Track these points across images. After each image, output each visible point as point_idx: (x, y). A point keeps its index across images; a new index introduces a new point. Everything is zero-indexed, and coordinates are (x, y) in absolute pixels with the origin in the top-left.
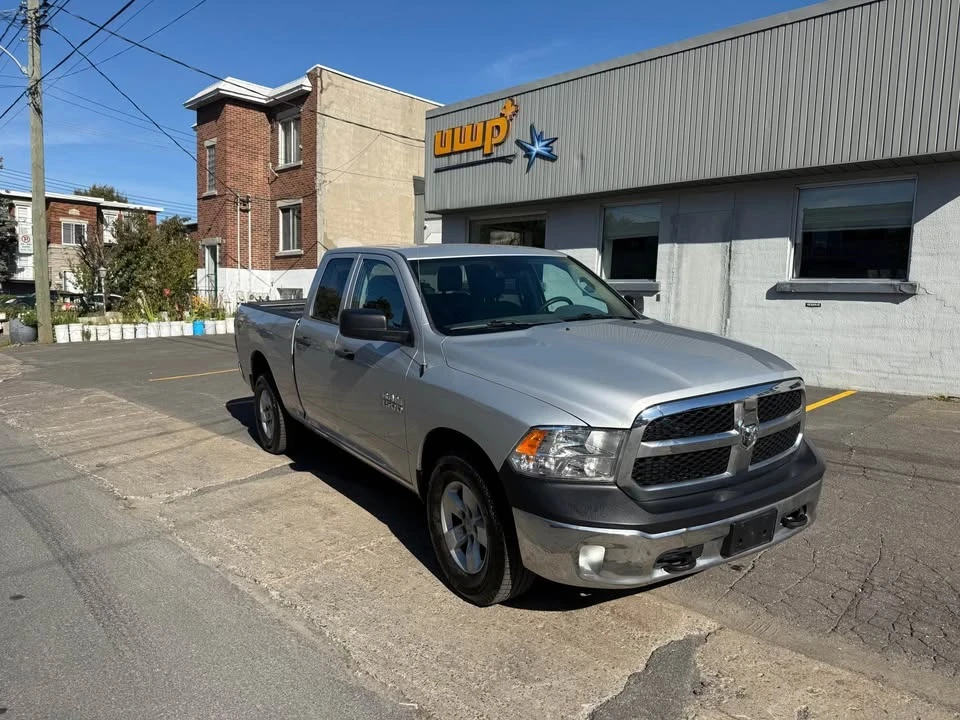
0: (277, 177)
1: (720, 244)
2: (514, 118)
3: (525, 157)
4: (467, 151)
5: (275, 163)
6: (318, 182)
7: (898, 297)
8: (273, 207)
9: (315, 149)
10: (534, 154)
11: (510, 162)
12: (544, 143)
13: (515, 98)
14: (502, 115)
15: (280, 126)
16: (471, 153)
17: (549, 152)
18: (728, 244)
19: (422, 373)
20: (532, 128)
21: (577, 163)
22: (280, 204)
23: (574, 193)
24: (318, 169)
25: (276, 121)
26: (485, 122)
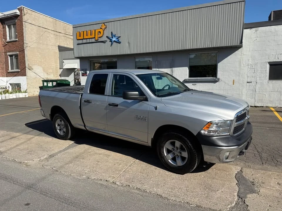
0: (6, 44)
1: (169, 69)
2: (105, 29)
3: (110, 41)
4: (89, 38)
5: (6, 39)
6: (25, 46)
7: (215, 82)
8: (6, 55)
9: (23, 35)
10: (113, 41)
11: (105, 43)
12: (117, 38)
13: (105, 23)
14: (101, 28)
15: (7, 26)
16: (91, 39)
17: (118, 40)
18: (172, 69)
19: (156, 109)
20: (112, 33)
21: (127, 44)
22: (8, 54)
23: (127, 53)
24: (25, 42)
25: (5, 24)
26: (95, 30)
